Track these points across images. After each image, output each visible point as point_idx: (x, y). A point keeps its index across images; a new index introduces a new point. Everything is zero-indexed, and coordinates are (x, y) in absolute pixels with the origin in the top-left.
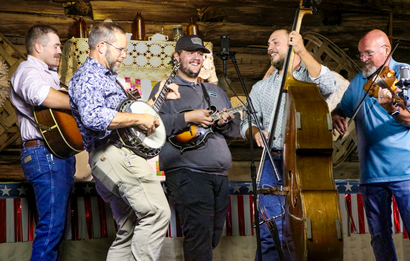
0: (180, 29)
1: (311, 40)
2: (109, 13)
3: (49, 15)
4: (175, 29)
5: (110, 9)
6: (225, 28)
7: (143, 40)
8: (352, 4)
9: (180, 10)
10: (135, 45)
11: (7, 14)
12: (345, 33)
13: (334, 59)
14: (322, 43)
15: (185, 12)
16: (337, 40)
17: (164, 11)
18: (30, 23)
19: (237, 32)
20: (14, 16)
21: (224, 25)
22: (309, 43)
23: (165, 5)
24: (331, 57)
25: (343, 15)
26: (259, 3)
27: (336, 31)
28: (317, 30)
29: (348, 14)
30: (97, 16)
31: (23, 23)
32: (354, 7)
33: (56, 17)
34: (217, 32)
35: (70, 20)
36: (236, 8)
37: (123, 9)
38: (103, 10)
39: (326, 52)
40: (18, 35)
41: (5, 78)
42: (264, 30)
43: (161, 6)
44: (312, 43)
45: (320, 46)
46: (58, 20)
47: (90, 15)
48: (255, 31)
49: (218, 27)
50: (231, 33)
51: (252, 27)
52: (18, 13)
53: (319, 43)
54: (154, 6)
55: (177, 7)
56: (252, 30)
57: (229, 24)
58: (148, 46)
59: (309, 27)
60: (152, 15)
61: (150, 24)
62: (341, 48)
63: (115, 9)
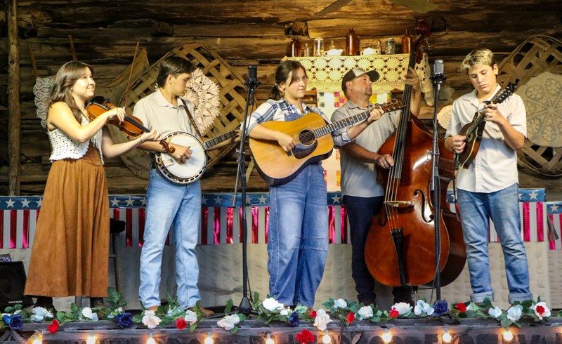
0: (392, 42)
1: (536, 44)
2: (324, 31)
3: (269, 37)
4: (387, 42)
5: (325, 27)
6: (446, 37)
7: (353, 55)
9: (399, 23)
10: (343, 60)
11: (231, 39)
14: (549, 45)
15: (404, 24)
17: (380, 25)
18: (251, 46)
19: (460, 40)
20: (237, 40)
21: (447, 34)
22: (534, 47)
23: (385, 18)
26: (486, 9)
28: (552, 32)
30: (312, 35)
31: (244, 46)
33: (276, 38)
34: (437, 42)
35: (288, 40)
36: (460, 16)
37: (338, 26)
38: (319, 29)
39: (553, 54)
40: (239, 57)
41: (216, 98)
42: (490, 36)
43: (378, 21)
44: (537, 47)
45: (546, 49)
46: (278, 41)
47: (307, 34)
48: (480, 38)
49: (439, 36)
50: (452, 41)
51: (477, 34)
52: (242, 37)
53: (545, 46)
54: (371, 21)
55: (396, 20)
56: (476, 38)
57: (453, 32)
58: (357, 60)
59: (543, 30)
60: (368, 30)
61: (367, 38)
63: (330, 27)
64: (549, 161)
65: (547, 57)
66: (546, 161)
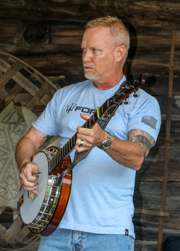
8: (66, 12)
12: (55, 53)
13: (27, 88)
14: (10, 66)
16: (42, 63)
24: (23, 85)
25: (53, 27)
27: (41, 50)
29: (61, 27)
32: (69, 16)
39: (14, 78)
45: (5, 70)
53: (5, 67)
62: (45, 75)
64: (8, 228)
65: (7, 82)
66: (4, 228)
